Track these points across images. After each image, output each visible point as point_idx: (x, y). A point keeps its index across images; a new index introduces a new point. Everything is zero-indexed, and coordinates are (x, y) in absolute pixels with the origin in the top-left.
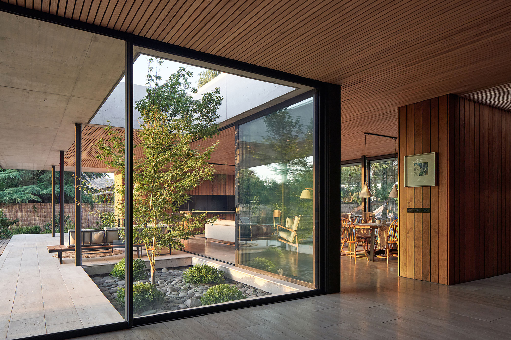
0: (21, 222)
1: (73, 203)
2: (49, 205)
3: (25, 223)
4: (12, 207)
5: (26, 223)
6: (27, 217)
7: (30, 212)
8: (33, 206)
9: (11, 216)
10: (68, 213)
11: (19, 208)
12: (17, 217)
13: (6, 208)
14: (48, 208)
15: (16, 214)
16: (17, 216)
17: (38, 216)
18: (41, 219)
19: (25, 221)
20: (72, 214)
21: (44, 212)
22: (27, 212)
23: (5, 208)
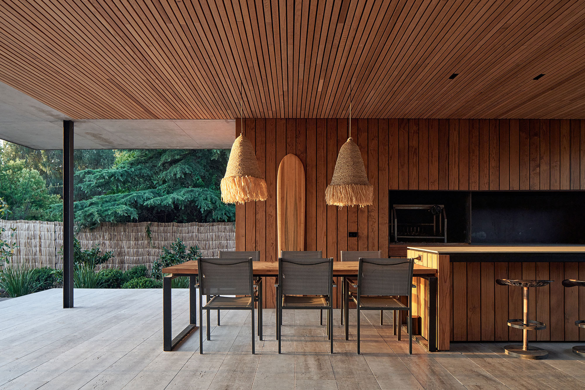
0: (128, 257)
1: (212, 222)
2: (173, 226)
3: (133, 259)
4: (114, 230)
5: (135, 258)
6: (138, 248)
7: (142, 240)
8: (145, 228)
9: (113, 247)
10: (204, 241)
11: (125, 231)
12: (121, 248)
13: (106, 232)
14: (171, 231)
15: (120, 242)
16: (122, 246)
17: (154, 247)
18: (159, 253)
19: (133, 256)
20: (211, 242)
21: (163, 240)
22: (137, 239)
23: (104, 232)
